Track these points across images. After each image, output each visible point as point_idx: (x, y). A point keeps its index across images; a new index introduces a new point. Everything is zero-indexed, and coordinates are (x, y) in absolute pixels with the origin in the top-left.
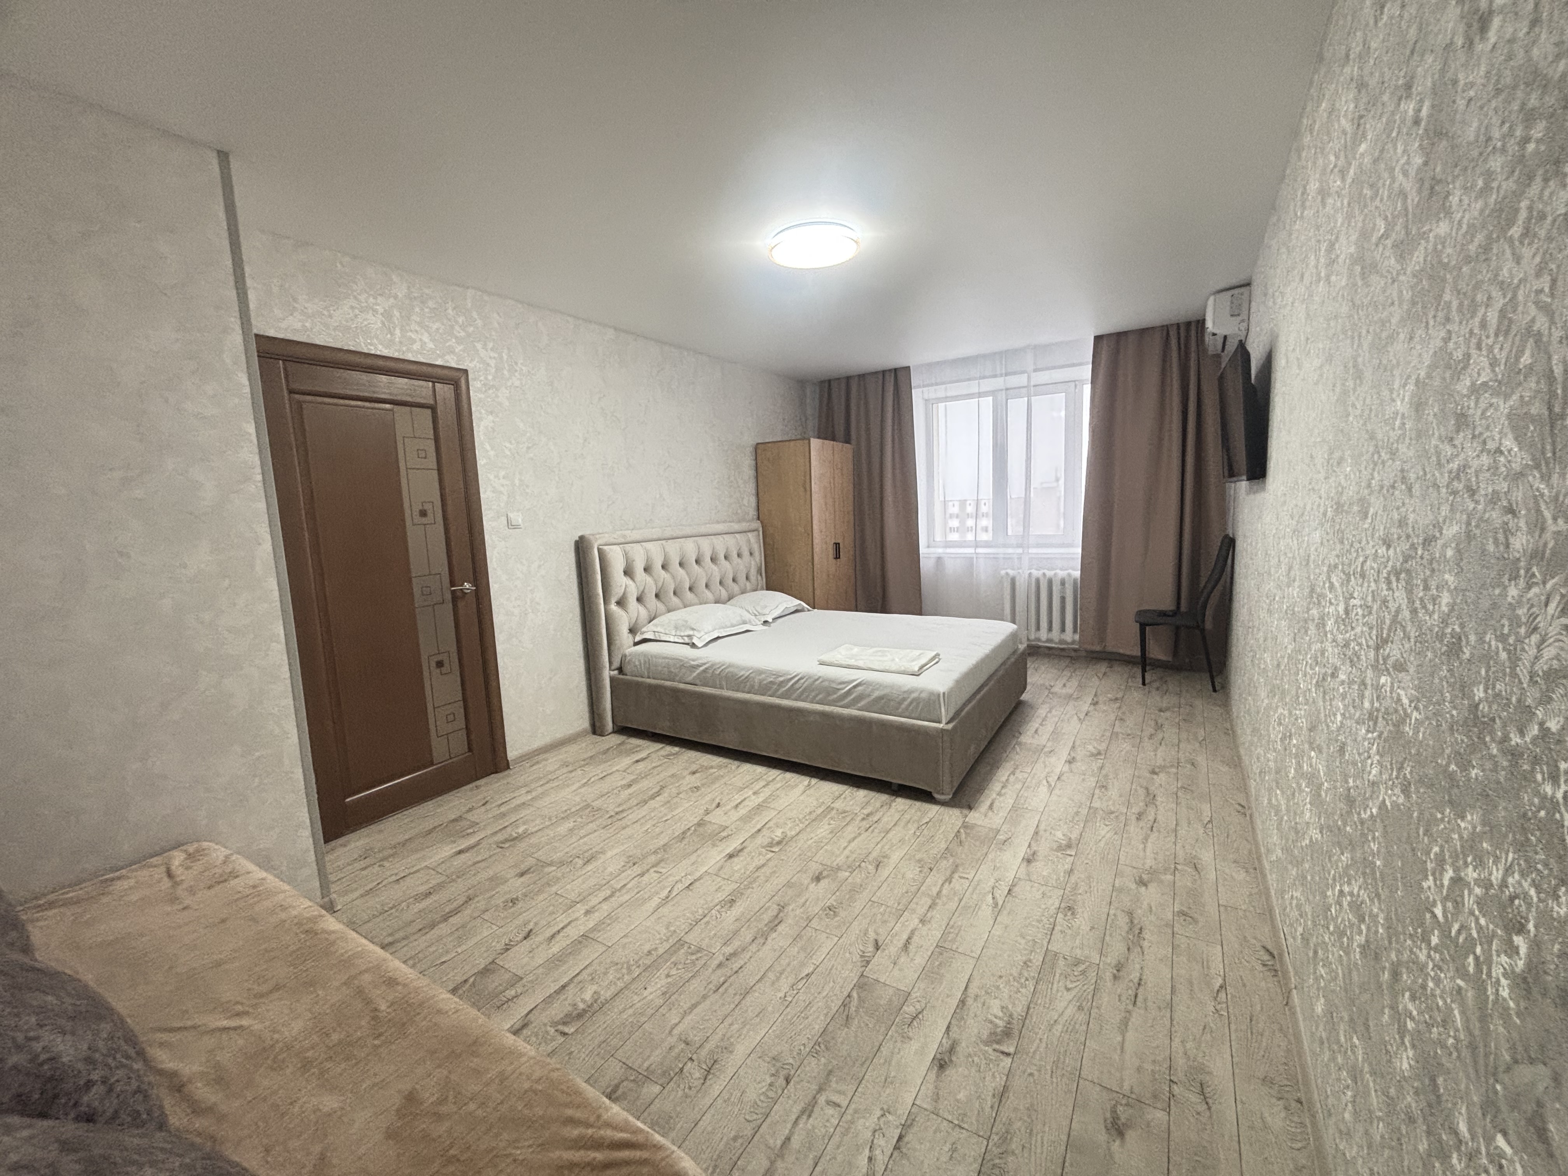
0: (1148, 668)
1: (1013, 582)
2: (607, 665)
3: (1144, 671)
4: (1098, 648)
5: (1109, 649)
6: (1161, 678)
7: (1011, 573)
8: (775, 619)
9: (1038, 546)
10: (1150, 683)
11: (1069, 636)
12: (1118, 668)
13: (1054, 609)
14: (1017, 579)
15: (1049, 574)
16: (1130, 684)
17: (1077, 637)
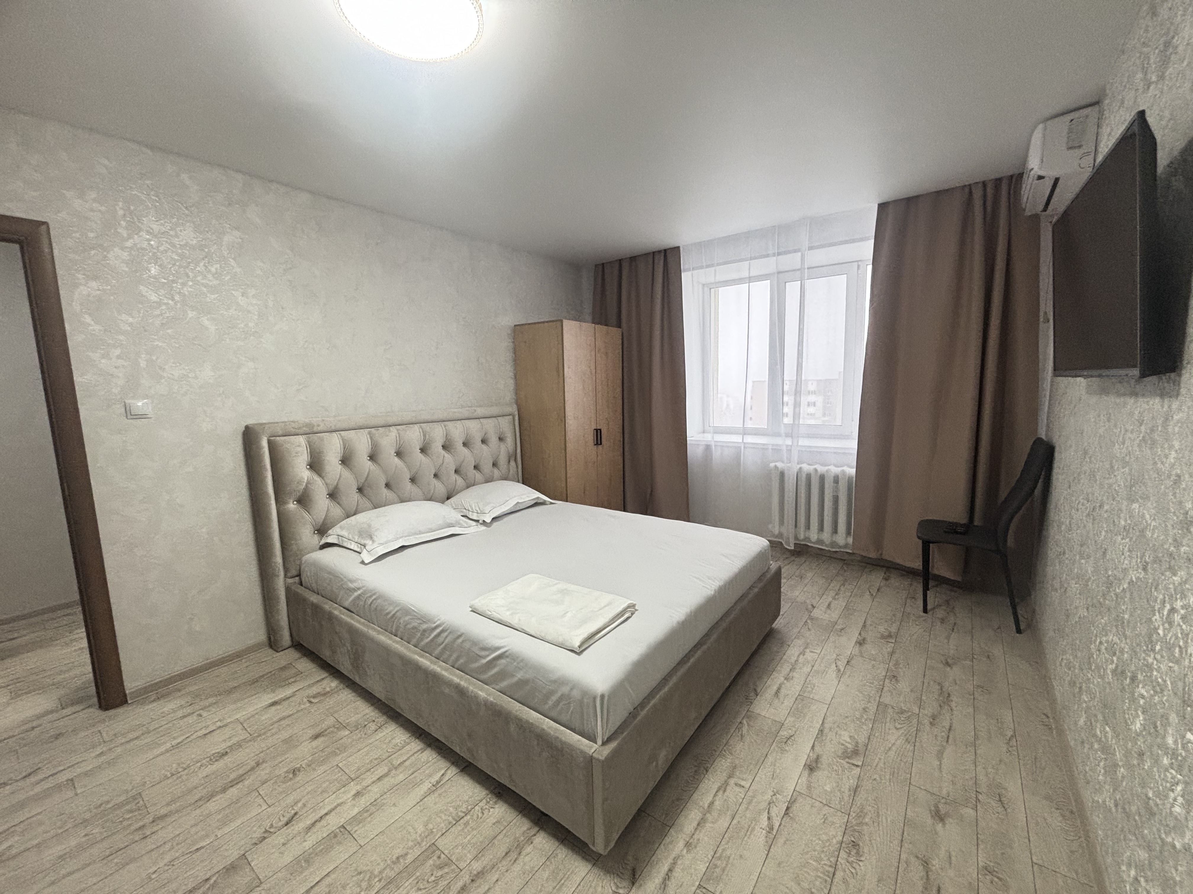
0: (931, 583)
1: (782, 474)
2: (282, 574)
3: (926, 589)
4: (873, 555)
5: (886, 557)
6: (947, 602)
7: (780, 465)
8: (494, 519)
9: (809, 436)
10: (934, 609)
11: (841, 538)
12: (895, 581)
13: (826, 507)
14: (786, 472)
15: (821, 469)
16: (908, 609)
17: (850, 540)
